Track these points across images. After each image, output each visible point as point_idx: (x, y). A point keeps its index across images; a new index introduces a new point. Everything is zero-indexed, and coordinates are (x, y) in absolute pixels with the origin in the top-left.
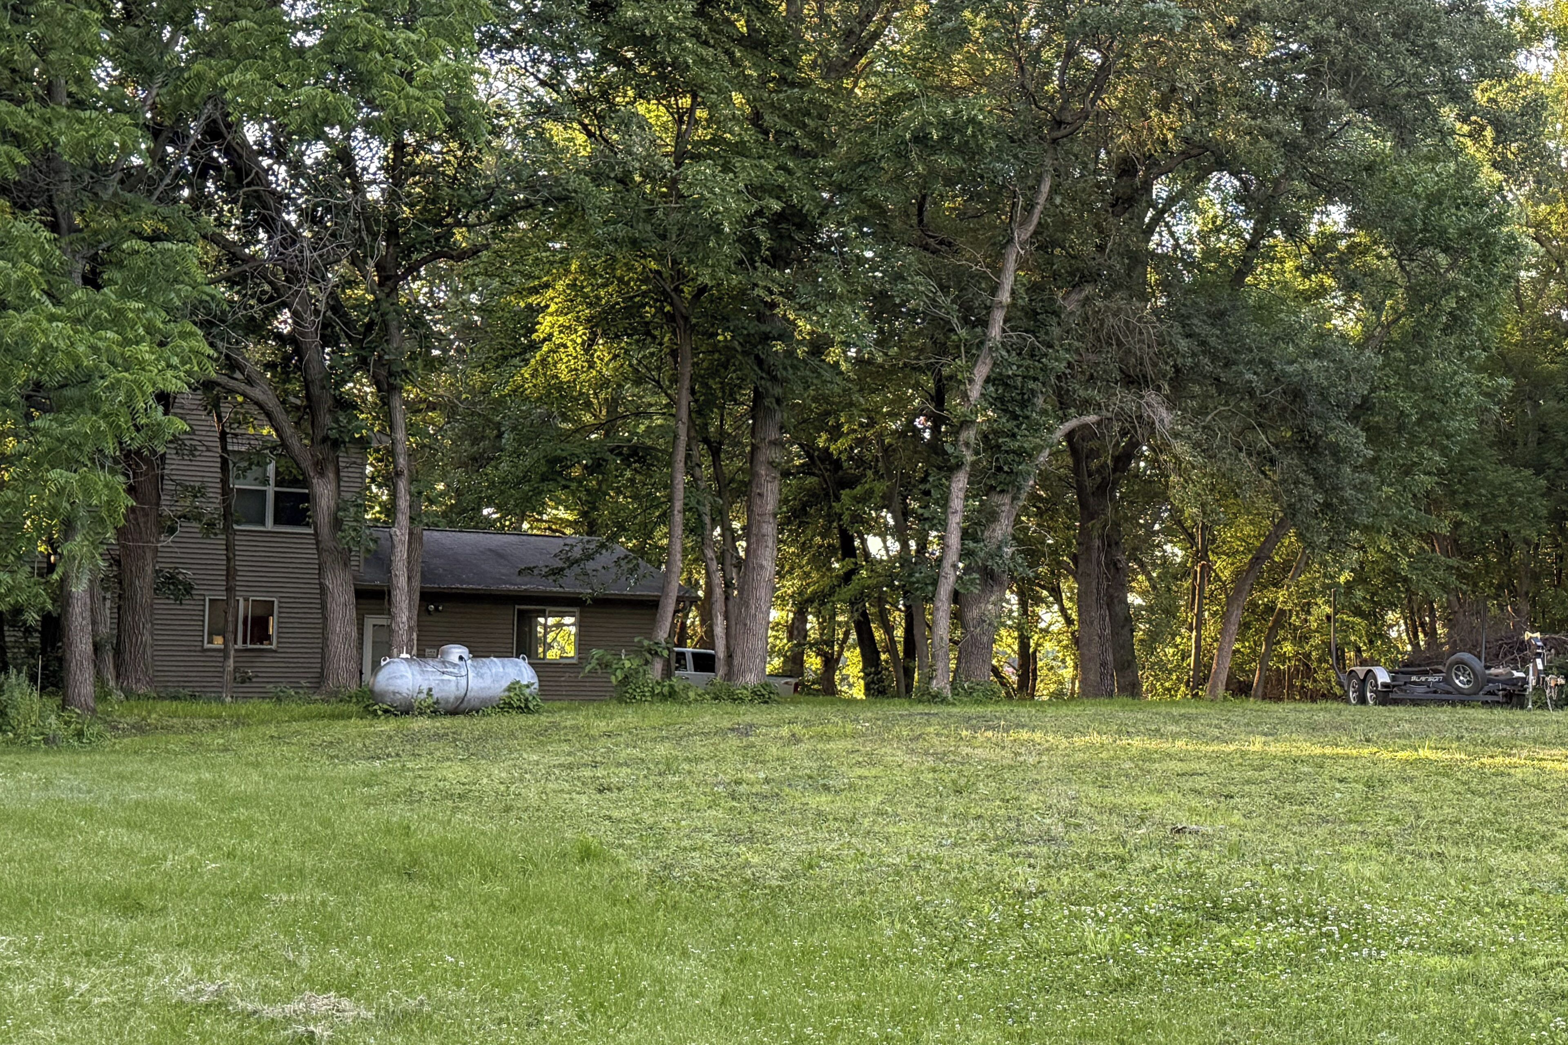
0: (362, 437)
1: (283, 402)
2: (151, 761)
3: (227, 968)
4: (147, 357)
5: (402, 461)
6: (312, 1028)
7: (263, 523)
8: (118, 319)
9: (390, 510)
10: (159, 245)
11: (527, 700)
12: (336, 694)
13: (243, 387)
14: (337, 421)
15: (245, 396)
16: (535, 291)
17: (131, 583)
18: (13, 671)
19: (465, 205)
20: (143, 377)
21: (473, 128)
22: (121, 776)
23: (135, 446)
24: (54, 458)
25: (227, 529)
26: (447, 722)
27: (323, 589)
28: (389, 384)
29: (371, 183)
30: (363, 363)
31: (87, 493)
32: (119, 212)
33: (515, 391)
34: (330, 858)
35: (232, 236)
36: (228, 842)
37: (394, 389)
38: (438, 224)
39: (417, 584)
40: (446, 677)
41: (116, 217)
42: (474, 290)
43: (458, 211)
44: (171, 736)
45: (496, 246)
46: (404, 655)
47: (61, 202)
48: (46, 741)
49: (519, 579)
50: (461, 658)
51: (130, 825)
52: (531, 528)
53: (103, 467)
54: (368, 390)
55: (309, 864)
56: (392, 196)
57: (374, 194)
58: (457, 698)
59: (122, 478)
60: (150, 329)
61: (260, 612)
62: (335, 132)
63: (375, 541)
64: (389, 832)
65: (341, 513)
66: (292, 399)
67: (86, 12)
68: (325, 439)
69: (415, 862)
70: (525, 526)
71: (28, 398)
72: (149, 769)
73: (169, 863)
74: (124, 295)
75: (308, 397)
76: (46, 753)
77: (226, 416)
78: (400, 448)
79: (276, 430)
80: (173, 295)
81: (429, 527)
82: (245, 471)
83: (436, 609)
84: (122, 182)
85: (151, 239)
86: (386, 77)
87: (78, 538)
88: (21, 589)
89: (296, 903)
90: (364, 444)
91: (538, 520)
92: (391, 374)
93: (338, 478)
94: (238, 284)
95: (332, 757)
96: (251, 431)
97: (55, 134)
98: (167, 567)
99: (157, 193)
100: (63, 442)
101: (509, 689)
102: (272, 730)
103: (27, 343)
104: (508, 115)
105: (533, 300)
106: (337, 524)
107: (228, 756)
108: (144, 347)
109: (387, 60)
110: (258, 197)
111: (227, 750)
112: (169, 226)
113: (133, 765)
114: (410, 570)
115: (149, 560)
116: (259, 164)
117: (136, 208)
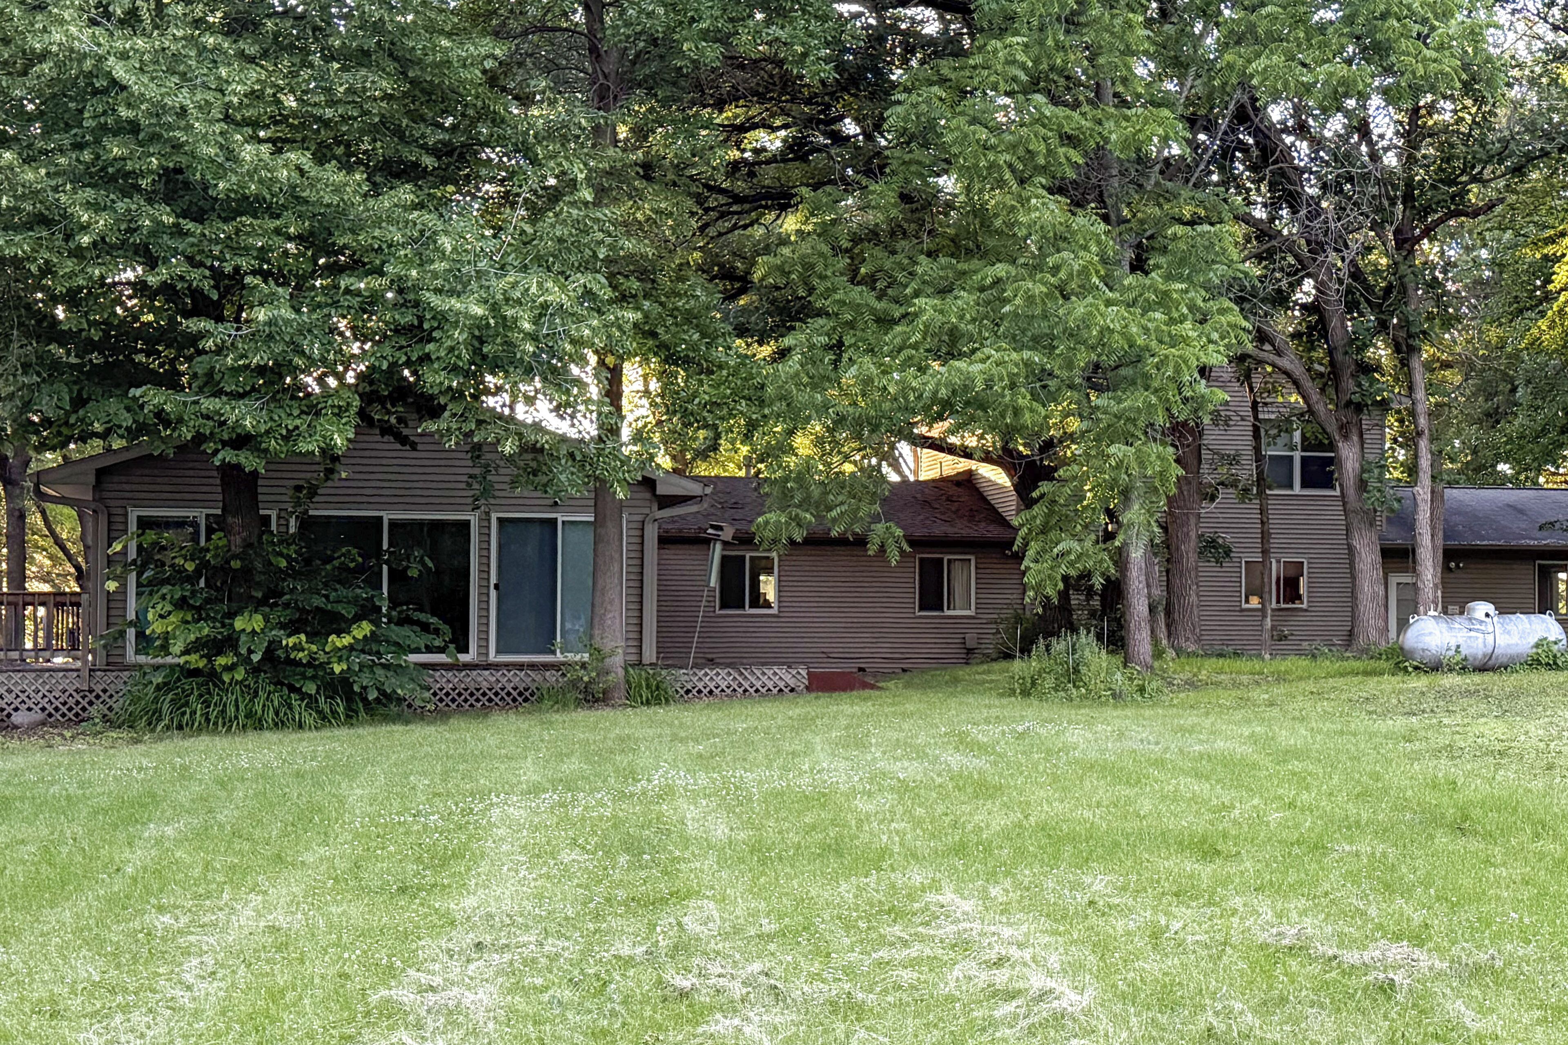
0: (1383, 399)
1: (1309, 370)
2: (1207, 714)
3: (1304, 913)
4: (1190, 333)
5: (1423, 421)
6: (1391, 976)
7: (1291, 486)
8: (1164, 301)
9: (1412, 469)
10: (1199, 228)
11: (1555, 656)
12: (1365, 651)
13: (1272, 357)
14: (1359, 385)
15: (1274, 366)
16: (1551, 240)
17: (1178, 549)
18: (1083, 631)
19: (1480, 161)
20: (1188, 352)
21: (1490, 83)
22: (1182, 729)
23: (1181, 419)
24: (1112, 434)
25: (1260, 493)
26: (1477, 678)
27: (1351, 549)
28: (1408, 345)
29: (1386, 150)
30: (1383, 326)
31: (1142, 464)
32: (1161, 200)
33: (1532, 344)
34: (1383, 811)
35: (1260, 213)
36: (1288, 792)
37: (1414, 350)
38: (1452, 182)
39: (1440, 542)
40: (1472, 634)
41: (1160, 206)
42: (1485, 245)
43: (1473, 167)
44: (1220, 692)
45: (1512, 198)
46: (1432, 613)
47: (1110, 196)
48: (1114, 696)
49: (1539, 534)
50: (1487, 615)
51: (1199, 775)
52: (1547, 482)
53: (1155, 440)
54: (1383, 353)
55: (1365, 816)
56: (1410, 160)
57: (1391, 160)
58: (1484, 655)
59: (1171, 450)
60: (1192, 308)
61: (1292, 573)
62: (1351, 103)
63: (1399, 500)
64: (1435, 786)
65: (1365, 476)
66: (1317, 366)
67: (1131, 15)
68: (1349, 403)
69: (1466, 818)
70: (1542, 480)
71: (1089, 379)
72: (1207, 723)
73: (1237, 812)
74: (1168, 278)
75: (1332, 363)
76: (1115, 707)
77: (1257, 387)
78: (1421, 408)
79: (1303, 397)
80: (1211, 274)
81: (1450, 484)
82: (1274, 438)
83: (1457, 566)
84: (1162, 172)
85: (1192, 223)
86: (1404, 44)
87: (1136, 507)
88: (1089, 556)
89: (1357, 855)
90: (1384, 406)
91: (1554, 474)
92: (1410, 336)
93: (1362, 441)
94: (1266, 259)
95: (1370, 713)
96: (1280, 399)
97: (1105, 133)
98: (1209, 534)
99: (1193, 180)
100: (1119, 418)
101: (1537, 646)
102: (1311, 686)
103: (1088, 327)
104: (1520, 66)
105: (1549, 250)
106: (1362, 485)
107: (1275, 712)
108: (1188, 325)
109: (1404, 26)
110: (1282, 173)
111: (1271, 705)
112: (1205, 208)
113: (1190, 719)
114: (1433, 528)
115: (1193, 526)
116: (1282, 141)
117: (1176, 196)
